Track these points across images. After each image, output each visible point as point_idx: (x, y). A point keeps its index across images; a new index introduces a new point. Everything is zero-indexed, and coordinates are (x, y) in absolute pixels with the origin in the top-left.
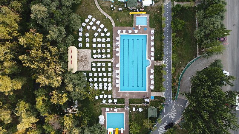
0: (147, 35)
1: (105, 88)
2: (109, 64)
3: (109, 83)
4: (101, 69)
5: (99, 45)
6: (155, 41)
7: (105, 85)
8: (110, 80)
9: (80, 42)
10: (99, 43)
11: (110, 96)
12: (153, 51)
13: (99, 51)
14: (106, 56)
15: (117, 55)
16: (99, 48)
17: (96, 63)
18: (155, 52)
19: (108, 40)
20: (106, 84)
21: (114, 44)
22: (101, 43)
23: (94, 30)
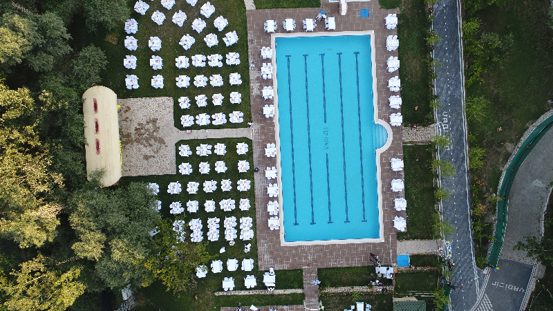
0: (372, 33)
1: (230, 236)
2: (239, 146)
3: (245, 214)
4: (213, 167)
5: (200, 81)
6: (401, 53)
7: (230, 222)
8: (245, 205)
9: (130, 72)
10: (199, 71)
11: (248, 265)
12: (398, 89)
13: (201, 101)
14: (228, 118)
15: (268, 111)
16: (201, 90)
17: (193, 144)
18: (403, 94)
19: (233, 59)
20: (234, 219)
21: (253, 75)
22: (208, 71)
23: (181, 24)
